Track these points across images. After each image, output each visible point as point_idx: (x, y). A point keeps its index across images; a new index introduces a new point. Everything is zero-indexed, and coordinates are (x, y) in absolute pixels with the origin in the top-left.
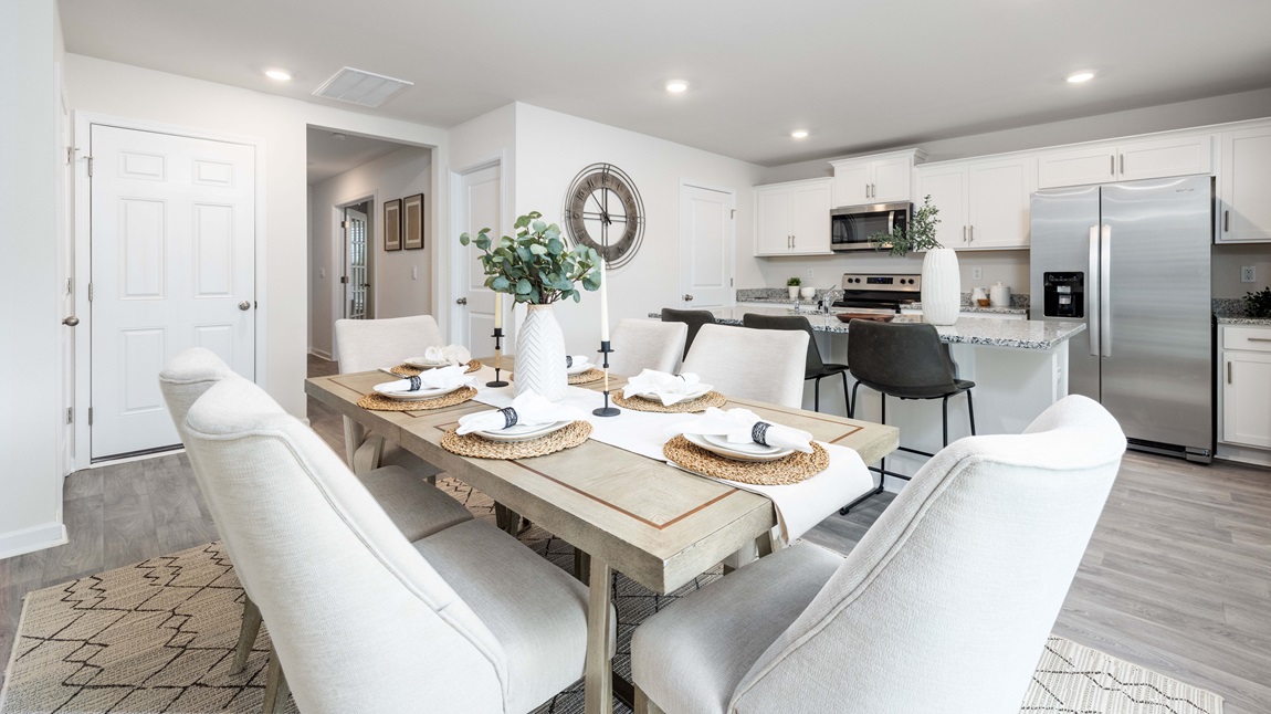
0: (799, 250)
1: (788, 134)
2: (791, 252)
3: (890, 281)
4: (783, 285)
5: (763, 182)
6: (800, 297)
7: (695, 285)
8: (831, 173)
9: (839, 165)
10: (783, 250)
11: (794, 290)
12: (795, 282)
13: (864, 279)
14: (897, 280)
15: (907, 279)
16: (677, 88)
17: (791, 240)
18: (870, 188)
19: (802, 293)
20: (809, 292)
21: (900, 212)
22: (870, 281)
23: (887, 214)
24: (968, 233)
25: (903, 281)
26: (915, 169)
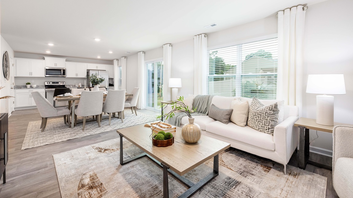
0: (33, 76)
2: (30, 76)
3: (58, 83)
4: (25, 85)
6: (31, 87)
10: (28, 75)
17: (31, 73)
18: (56, 64)
19: (32, 86)
20: (35, 86)
21: (63, 70)
22: (53, 83)
23: (61, 70)
24: (77, 75)
25: (61, 83)
26: (66, 62)
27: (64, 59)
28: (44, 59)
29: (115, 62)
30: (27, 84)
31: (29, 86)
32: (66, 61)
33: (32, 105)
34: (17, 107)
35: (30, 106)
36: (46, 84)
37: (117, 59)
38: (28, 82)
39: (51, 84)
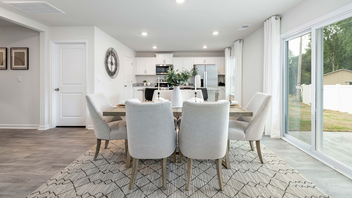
0: (148, 74)
1: (152, 47)
2: (145, 74)
5: (136, 56)
6: (147, 85)
7: (127, 83)
8: (155, 56)
9: (157, 55)
10: (144, 74)
11: (145, 84)
12: (145, 81)
16: (144, 34)
17: (146, 72)
22: (163, 81)
23: (169, 66)
29: (227, 52)
32: (173, 57)
37: (229, 48)
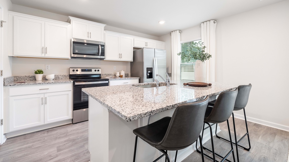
0: (49, 55)
2: (43, 56)
3: (91, 70)
4: (33, 74)
6: (45, 79)
10: (39, 54)
12: (40, 72)
13: (80, 70)
14: (93, 70)
15: (97, 69)
17: (44, 50)
18: (89, 34)
19: (47, 78)
20: (51, 77)
21: (102, 46)
22: (82, 70)
23: (98, 45)
24: (120, 55)
25: (95, 71)
26: (105, 32)
27: (103, 26)
28: (69, 21)
29: (178, 36)
30: (36, 73)
31: (39, 77)
32: (105, 30)
33: (46, 123)
34: (11, 130)
35: (42, 124)
36: (72, 73)
37: (180, 30)
38: (40, 69)
39: (79, 72)
